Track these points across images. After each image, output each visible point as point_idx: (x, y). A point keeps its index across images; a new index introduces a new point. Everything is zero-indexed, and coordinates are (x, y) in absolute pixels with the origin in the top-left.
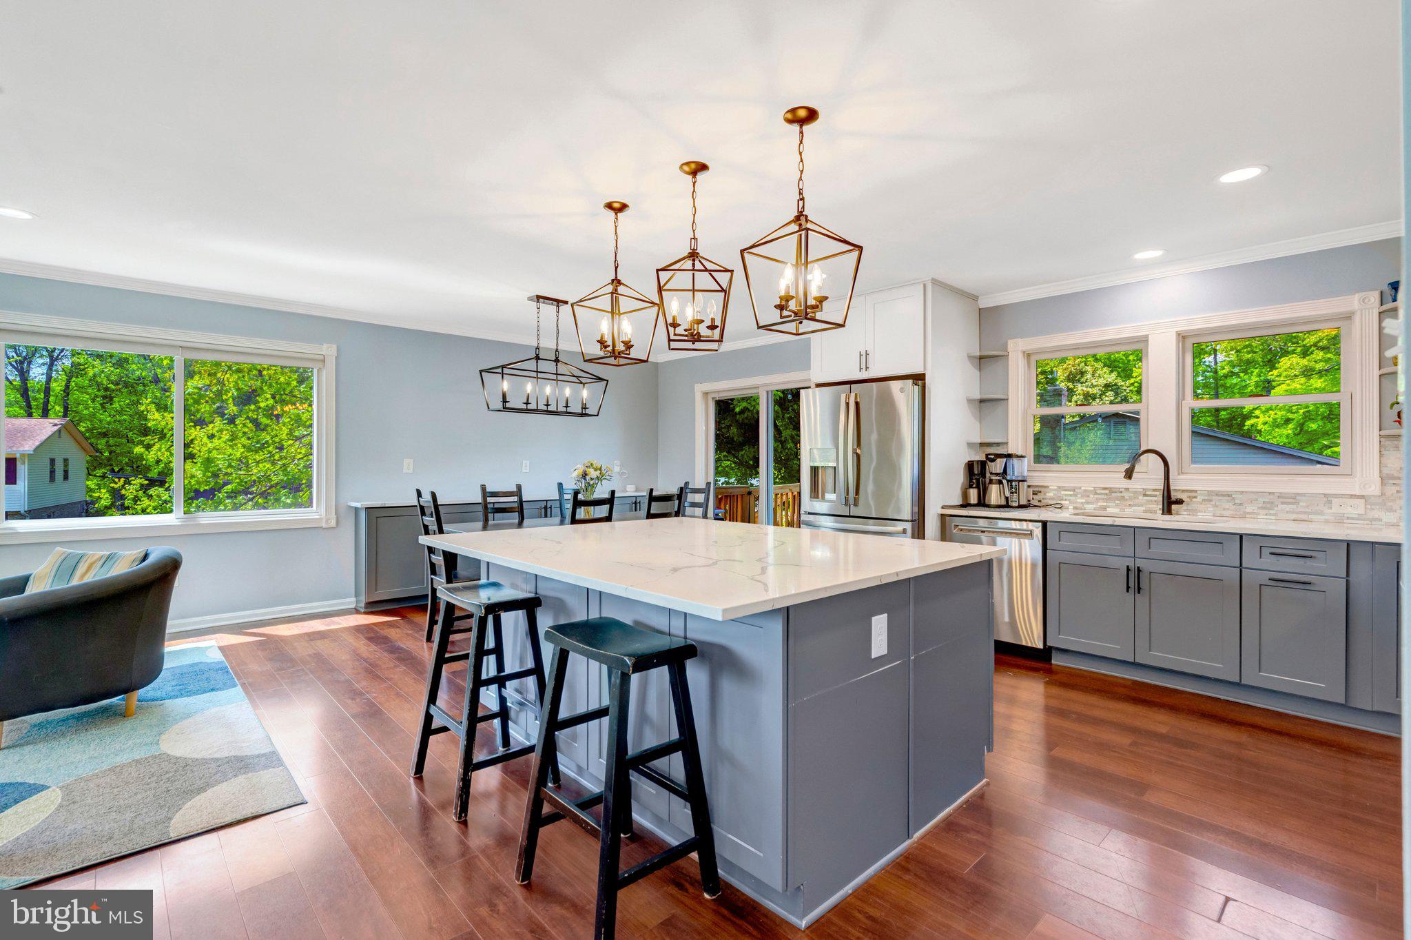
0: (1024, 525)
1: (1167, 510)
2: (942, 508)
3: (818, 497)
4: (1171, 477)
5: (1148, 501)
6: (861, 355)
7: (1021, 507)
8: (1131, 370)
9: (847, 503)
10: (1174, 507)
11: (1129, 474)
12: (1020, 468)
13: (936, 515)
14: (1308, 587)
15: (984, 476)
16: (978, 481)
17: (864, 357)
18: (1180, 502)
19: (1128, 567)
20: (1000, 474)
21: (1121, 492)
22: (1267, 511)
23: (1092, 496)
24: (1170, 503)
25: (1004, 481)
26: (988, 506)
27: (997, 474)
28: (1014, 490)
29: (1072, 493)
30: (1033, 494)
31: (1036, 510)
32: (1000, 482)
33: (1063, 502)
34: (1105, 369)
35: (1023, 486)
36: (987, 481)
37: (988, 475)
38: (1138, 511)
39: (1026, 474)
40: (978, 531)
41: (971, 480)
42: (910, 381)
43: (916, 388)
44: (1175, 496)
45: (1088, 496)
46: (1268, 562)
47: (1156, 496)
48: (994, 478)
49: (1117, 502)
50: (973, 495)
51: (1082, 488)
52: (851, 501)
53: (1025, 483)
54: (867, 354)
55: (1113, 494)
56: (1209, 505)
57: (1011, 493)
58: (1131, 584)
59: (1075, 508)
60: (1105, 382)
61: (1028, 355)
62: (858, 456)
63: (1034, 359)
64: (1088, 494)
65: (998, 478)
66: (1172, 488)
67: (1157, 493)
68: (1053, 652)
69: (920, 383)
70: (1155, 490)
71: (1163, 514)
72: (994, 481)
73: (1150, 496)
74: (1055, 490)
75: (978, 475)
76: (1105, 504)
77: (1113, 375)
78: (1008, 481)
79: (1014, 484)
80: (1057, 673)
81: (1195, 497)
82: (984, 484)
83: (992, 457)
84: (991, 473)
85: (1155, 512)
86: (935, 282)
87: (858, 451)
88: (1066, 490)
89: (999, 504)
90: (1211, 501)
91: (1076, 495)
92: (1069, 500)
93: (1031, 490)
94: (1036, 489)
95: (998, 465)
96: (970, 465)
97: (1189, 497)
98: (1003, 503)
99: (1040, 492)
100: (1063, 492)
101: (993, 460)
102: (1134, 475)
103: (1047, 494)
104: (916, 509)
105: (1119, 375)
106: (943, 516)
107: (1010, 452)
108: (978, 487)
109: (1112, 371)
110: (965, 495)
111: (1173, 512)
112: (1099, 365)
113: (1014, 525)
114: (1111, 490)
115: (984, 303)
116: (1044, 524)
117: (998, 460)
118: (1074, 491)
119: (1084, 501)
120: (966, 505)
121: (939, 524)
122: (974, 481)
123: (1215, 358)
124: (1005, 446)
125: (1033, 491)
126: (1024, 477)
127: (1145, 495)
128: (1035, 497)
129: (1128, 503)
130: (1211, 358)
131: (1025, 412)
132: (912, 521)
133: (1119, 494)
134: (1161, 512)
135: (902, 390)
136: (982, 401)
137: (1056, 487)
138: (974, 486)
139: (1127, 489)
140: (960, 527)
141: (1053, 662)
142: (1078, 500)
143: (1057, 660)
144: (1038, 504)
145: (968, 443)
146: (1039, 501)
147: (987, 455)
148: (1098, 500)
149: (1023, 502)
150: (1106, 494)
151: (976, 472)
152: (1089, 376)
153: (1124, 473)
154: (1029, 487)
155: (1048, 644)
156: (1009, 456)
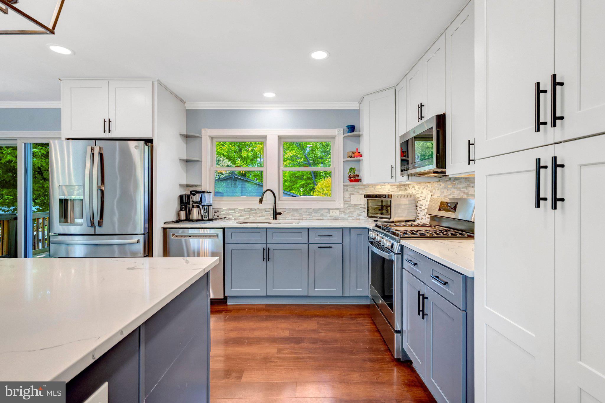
0: (212, 231)
1: (275, 218)
2: (165, 224)
3: (66, 222)
4: (276, 202)
5: (267, 214)
6: (105, 122)
7: (210, 220)
8: (236, 161)
9: (92, 224)
10: (278, 216)
11: (261, 201)
12: (208, 199)
13: (161, 228)
14: (330, 249)
15: (189, 203)
16: (186, 206)
17: (107, 124)
18: (280, 214)
19: (264, 248)
20: (198, 202)
21: (256, 210)
22: (310, 216)
23: (243, 212)
24: (276, 214)
25: (201, 206)
26: (192, 221)
27: (196, 202)
28: (206, 211)
29: (233, 211)
30: (215, 212)
31: (217, 221)
32: (198, 207)
33: (229, 216)
34: (227, 160)
35: (211, 208)
36: (191, 206)
37: (191, 203)
38: (262, 219)
39: (212, 202)
40: (187, 236)
41: (181, 206)
42: (143, 142)
43: (147, 147)
44: (278, 211)
45: (241, 213)
46: (318, 239)
47: (270, 211)
48: (195, 204)
49: (254, 215)
50: (183, 215)
51: (239, 209)
52: (96, 223)
53: (212, 207)
54: (110, 122)
55: (252, 211)
56: (290, 215)
57: (204, 213)
58: (265, 257)
59: (235, 219)
60: (227, 165)
61: (212, 138)
62: (102, 192)
63: (214, 140)
64: (241, 211)
65: (197, 204)
66: (277, 207)
67: (270, 210)
68: (228, 298)
69: (150, 144)
70: (269, 209)
71: (273, 220)
72: (195, 206)
73: (268, 211)
74: (225, 210)
75: (186, 203)
76: (249, 216)
77: (229, 162)
78: (203, 206)
79: (206, 207)
80: (230, 311)
81: (285, 211)
82: (189, 208)
83: (194, 192)
84: (193, 202)
85: (270, 219)
86: (159, 82)
87: (103, 188)
88: (231, 210)
89: (198, 219)
90: (290, 213)
91: (235, 212)
92: (233, 215)
93: (214, 210)
94: (216, 210)
95: (197, 197)
96: (181, 197)
97: (283, 211)
98: (200, 218)
99: (218, 211)
100: (229, 211)
101: (194, 195)
102: (263, 202)
103: (222, 212)
104: (147, 226)
105: (232, 163)
106: (165, 229)
107: (203, 190)
108: (186, 210)
109: (229, 161)
110: (179, 215)
111: (277, 219)
112: (225, 158)
113: (208, 231)
114: (252, 209)
115: (189, 106)
116: (224, 229)
117: (197, 194)
118: (235, 210)
119: (239, 215)
120: (178, 221)
121: (162, 234)
122: (183, 206)
123: (261, 159)
124: (200, 187)
125: (215, 211)
126: (211, 203)
127: (266, 211)
128: (216, 214)
129: (258, 215)
130: (259, 160)
131: (210, 170)
132: (144, 234)
133: (255, 211)
134: (273, 219)
135: (136, 147)
136: (187, 161)
137: (226, 209)
138: (183, 209)
139: (258, 208)
140: (175, 235)
141: (228, 303)
142: (237, 215)
143: (230, 302)
144: (217, 218)
145: (179, 185)
146: (218, 216)
147: (191, 192)
148: (245, 214)
149: (210, 217)
150: (249, 211)
151: (184, 201)
152: (221, 162)
153: (259, 201)
154: (213, 208)
155: (226, 295)
156: (203, 192)
